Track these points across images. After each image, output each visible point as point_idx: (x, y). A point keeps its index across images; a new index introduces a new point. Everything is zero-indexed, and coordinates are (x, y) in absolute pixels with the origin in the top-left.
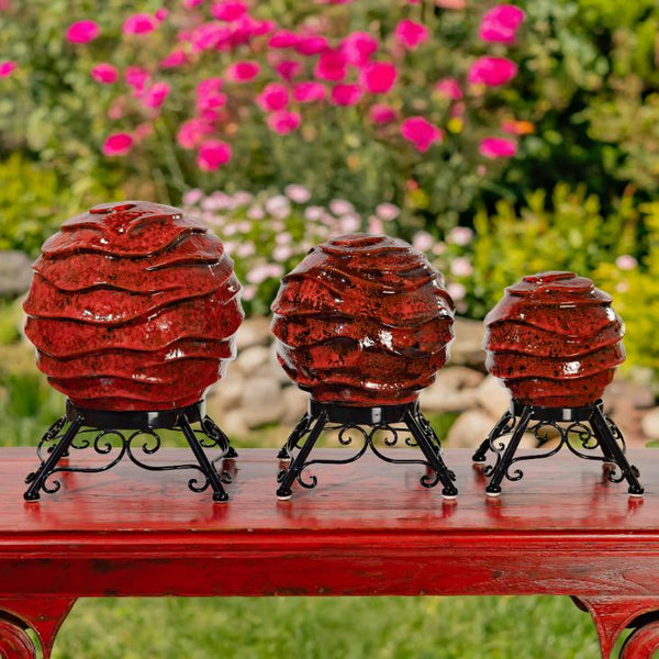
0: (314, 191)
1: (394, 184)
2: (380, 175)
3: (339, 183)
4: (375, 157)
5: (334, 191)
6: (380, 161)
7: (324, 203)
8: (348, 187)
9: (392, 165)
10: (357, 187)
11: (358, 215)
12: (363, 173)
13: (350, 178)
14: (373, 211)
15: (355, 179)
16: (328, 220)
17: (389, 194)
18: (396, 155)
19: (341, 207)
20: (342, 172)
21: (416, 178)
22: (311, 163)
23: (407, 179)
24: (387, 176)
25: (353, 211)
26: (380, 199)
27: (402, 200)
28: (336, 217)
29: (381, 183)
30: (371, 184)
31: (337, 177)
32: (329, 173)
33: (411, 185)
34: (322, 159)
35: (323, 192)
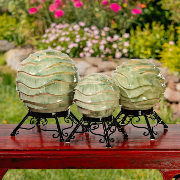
0: (86, 23)
1: (108, 21)
2: (104, 19)
3: (93, 21)
4: (103, 14)
5: (92, 23)
6: (104, 15)
7: (89, 27)
8: (96, 22)
9: (108, 16)
10: (98, 22)
11: (98, 30)
12: (100, 18)
13: (96, 20)
14: (103, 29)
15: (97, 20)
16: (90, 31)
17: (107, 24)
18: (109, 14)
19: (94, 28)
20: (94, 18)
21: (114, 20)
22: (86, 16)
23: (112, 20)
24: (106, 19)
26: (104, 26)
27: (110, 25)
28: (93, 30)
29: (105, 21)
30: (102, 22)
31: (93, 19)
32: (91, 18)
33: (113, 22)
34: (88, 15)
35: (89, 23)
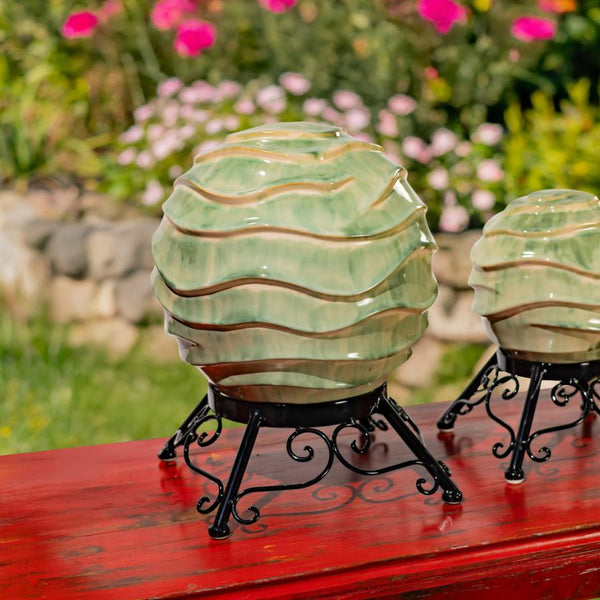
0: (314, 81)
1: (409, 72)
2: (393, 61)
3: (345, 71)
4: (387, 40)
5: (338, 80)
6: (393, 45)
7: (326, 95)
8: (355, 75)
9: (407, 49)
10: (365, 75)
11: (366, 109)
12: (373, 58)
13: (356, 65)
14: (385, 104)
15: (362, 66)
16: (331, 115)
17: (403, 84)
18: (412, 38)
19: (346, 99)
20: (347, 57)
21: (435, 65)
22: (311, 47)
23: (426, 65)
24: (401, 62)
25: (361, 104)
26: (392, 90)
27: (419, 90)
28: (341, 111)
29: (394, 70)
30: (382, 73)
31: (341, 63)
32: (333, 59)
33: (429, 73)
34: (324, 43)
35: (325, 81)
